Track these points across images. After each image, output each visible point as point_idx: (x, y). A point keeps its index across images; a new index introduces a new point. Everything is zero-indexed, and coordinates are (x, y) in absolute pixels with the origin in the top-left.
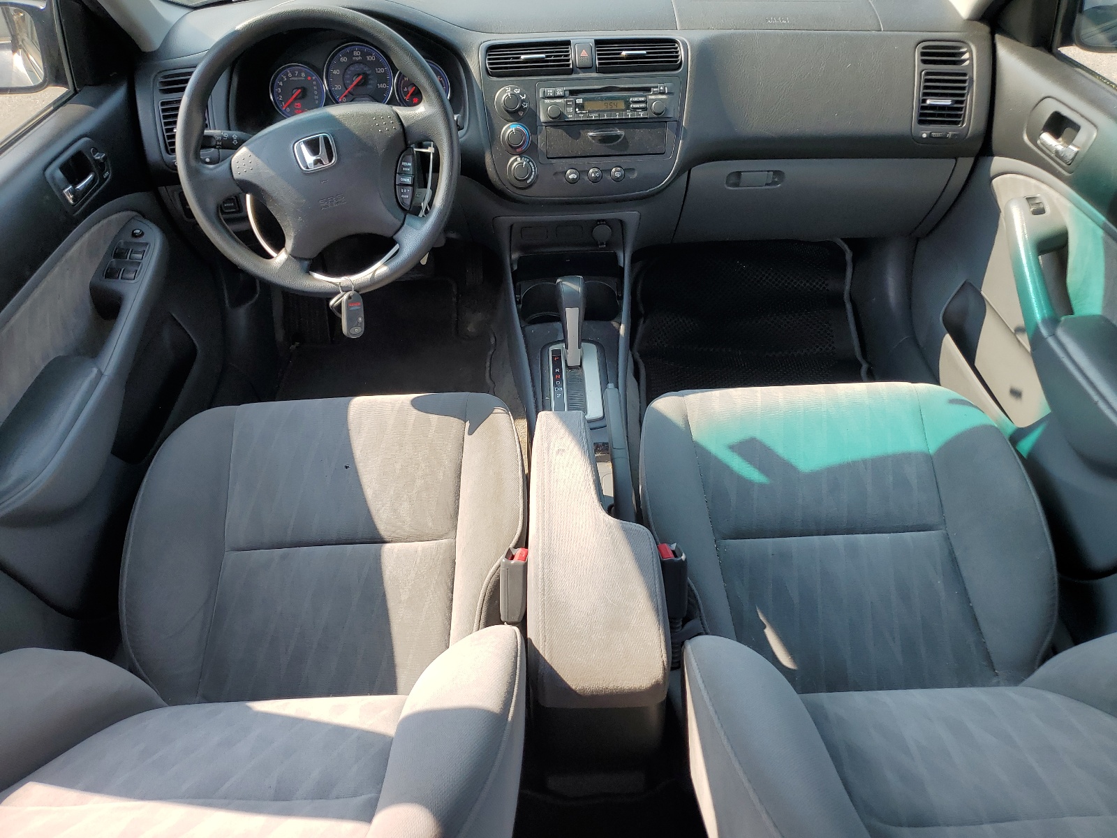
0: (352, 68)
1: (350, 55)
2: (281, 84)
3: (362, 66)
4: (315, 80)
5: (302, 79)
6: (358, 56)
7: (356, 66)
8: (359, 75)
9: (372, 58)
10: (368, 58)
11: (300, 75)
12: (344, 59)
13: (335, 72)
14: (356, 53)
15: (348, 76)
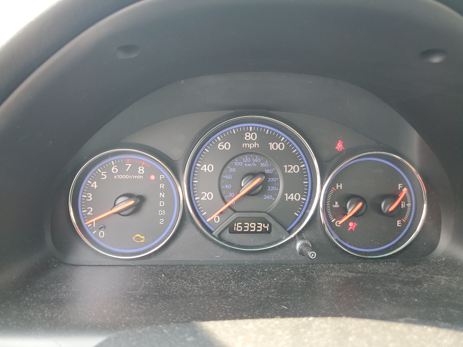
0: (237, 163)
1: (240, 137)
2: (95, 185)
3: (257, 159)
4: (165, 181)
5: (139, 177)
6: (251, 141)
7: (246, 159)
8: (253, 175)
9: (278, 146)
10: (272, 146)
11: (133, 170)
12: (224, 146)
13: (205, 168)
14: (248, 136)
15: (229, 177)
